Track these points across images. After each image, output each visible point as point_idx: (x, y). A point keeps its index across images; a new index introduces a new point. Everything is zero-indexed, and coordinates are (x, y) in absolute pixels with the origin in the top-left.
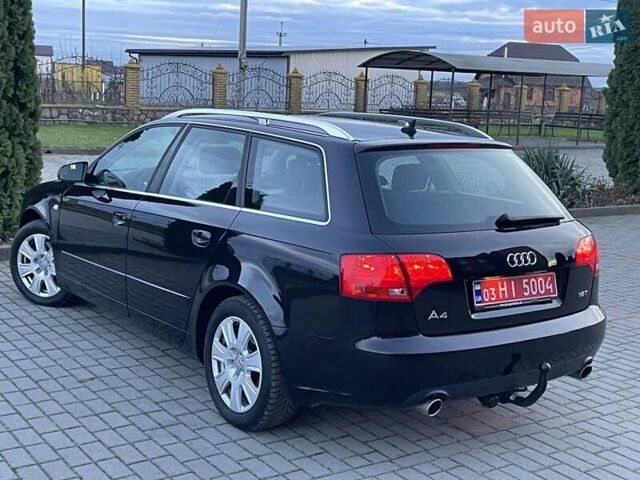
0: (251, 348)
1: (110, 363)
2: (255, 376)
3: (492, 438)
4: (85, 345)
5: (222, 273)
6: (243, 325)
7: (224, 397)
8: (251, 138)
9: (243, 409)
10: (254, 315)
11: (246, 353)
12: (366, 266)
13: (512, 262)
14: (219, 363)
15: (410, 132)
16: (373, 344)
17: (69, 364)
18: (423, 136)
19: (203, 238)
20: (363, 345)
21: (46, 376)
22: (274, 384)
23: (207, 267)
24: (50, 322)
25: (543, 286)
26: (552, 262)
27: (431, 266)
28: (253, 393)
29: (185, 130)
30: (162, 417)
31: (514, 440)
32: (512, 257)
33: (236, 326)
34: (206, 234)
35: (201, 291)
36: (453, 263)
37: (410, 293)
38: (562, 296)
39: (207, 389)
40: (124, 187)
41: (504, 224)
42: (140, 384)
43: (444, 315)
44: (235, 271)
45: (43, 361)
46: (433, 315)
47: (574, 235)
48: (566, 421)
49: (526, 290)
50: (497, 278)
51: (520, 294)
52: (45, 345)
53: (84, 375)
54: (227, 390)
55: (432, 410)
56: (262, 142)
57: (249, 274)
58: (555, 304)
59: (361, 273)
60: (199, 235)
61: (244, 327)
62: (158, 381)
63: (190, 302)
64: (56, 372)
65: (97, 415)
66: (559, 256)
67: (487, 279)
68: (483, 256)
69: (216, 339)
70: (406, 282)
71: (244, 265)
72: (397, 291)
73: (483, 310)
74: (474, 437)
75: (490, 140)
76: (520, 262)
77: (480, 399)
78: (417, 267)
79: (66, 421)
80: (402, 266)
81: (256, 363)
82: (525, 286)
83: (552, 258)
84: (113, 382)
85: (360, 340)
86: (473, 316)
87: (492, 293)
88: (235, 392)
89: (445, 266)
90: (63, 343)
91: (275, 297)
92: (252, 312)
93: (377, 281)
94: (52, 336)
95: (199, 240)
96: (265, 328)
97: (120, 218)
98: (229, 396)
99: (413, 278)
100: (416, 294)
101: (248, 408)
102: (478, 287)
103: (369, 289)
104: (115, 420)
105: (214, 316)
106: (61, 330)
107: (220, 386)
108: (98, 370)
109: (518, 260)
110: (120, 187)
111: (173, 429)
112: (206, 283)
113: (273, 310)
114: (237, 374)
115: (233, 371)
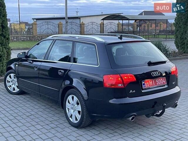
0: (78, 104)
1: (36, 110)
2: (79, 112)
3: (149, 127)
4: (28, 106)
5: (68, 82)
6: (75, 97)
7: (70, 119)
8: (74, 42)
9: (76, 122)
10: (78, 94)
11: (76, 105)
12: (111, 78)
13: (153, 75)
14: (68, 109)
15: (121, 38)
16: (114, 101)
17: (24, 111)
18: (124, 39)
19: (62, 72)
20: (111, 101)
21: (17, 115)
22: (85, 114)
23: (63, 81)
24: (17, 99)
25: (162, 81)
26: (164, 74)
27: (129, 77)
28: (79, 117)
29: (54, 41)
30: (52, 125)
31: (155, 127)
32: (153, 73)
33: (73, 98)
34: (63, 71)
35: (62, 88)
36: (136, 76)
37: (124, 85)
38: (168, 84)
39: (65, 117)
40: (37, 58)
41: (150, 64)
42: (45, 116)
43: (134, 91)
44: (72, 81)
45: (16, 111)
46: (131, 91)
47: (170, 66)
48: (170, 121)
49: (157, 83)
50: (149, 80)
51: (156, 84)
52: (16, 106)
53: (28, 114)
54: (71, 116)
55: (132, 119)
56: (78, 43)
57: (76, 82)
58: (166, 86)
59: (109, 80)
60: (60, 72)
61: (75, 98)
62: (50, 115)
63: (59, 91)
64: (20, 114)
65: (33, 126)
66: (166, 73)
67: (146, 80)
68: (144, 73)
69: (67, 102)
70: (123, 82)
71: (74, 80)
72: (120, 85)
73: (145, 89)
74: (144, 126)
75: (144, 40)
76: (155, 75)
77: (145, 115)
78: (125, 78)
79: (24, 128)
80: (121, 77)
81: (79, 108)
82: (157, 82)
83: (164, 73)
84: (37, 116)
85: (110, 100)
86: (142, 91)
87: (148, 84)
88: (73, 117)
89: (134, 77)
90: (21, 105)
91: (84, 88)
92: (77, 93)
93: (114, 82)
94: (18, 103)
95: (61, 73)
96: (81, 98)
97: (36, 68)
98: (72, 118)
99: (125, 81)
100: (126, 86)
101: (78, 121)
102: (143, 83)
103: (112, 85)
104: (39, 127)
105: (66, 95)
106: (20, 101)
107: (69, 115)
108: (33, 113)
109: (154, 74)
110: (35, 59)
111: (56, 129)
112: (63, 86)
113: (84, 92)
114: (74, 112)
115: (72, 111)
